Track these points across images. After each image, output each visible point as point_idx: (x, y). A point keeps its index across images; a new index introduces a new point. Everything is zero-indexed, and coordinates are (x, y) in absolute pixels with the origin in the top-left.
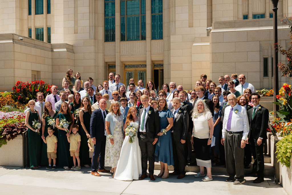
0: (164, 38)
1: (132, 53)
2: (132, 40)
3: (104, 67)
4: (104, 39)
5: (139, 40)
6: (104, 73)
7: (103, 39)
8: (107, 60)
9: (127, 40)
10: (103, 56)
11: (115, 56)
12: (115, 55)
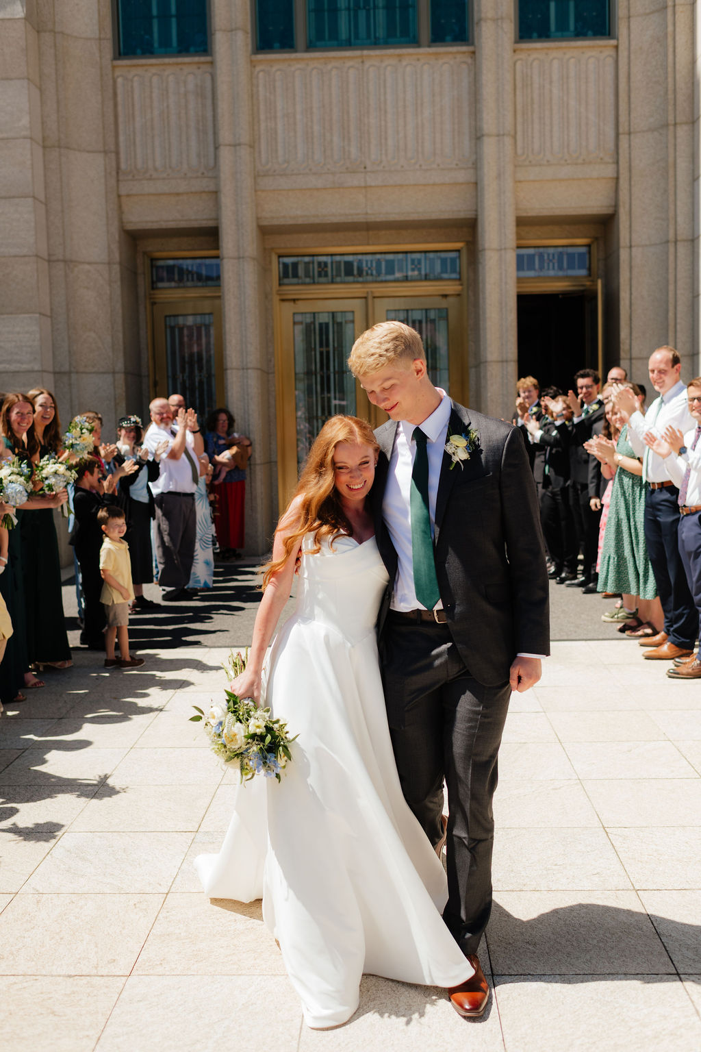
0: (622, 29)
1: (354, 150)
2: (349, 44)
3: (116, 268)
4: (108, 33)
5: (415, 42)
6: (119, 320)
7: (101, 29)
8: (144, 216)
9: (310, 47)
10: (113, 181)
11: (216, 178)
12: (214, 170)
